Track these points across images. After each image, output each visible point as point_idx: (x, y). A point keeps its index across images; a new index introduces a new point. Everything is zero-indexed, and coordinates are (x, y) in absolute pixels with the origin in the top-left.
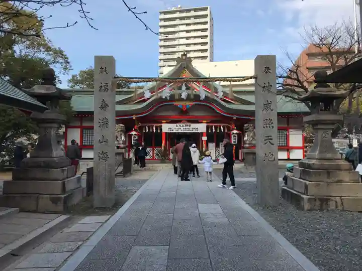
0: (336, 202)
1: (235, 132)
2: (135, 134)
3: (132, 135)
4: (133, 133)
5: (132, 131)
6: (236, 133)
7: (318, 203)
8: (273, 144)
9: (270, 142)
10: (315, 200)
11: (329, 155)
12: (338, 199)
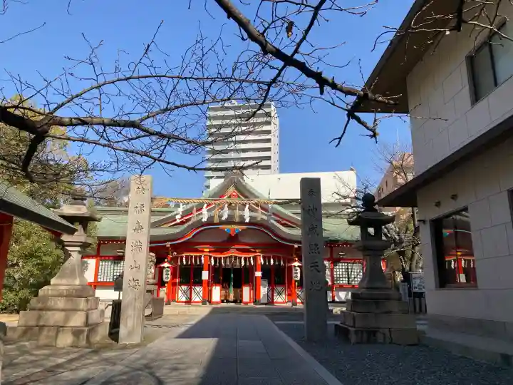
0: (384, 334)
1: (297, 264)
2: (168, 267)
3: (164, 268)
4: (166, 265)
5: (164, 262)
6: (299, 266)
7: (365, 335)
8: (319, 271)
9: (316, 269)
10: (362, 332)
11: (378, 284)
12: (387, 331)
